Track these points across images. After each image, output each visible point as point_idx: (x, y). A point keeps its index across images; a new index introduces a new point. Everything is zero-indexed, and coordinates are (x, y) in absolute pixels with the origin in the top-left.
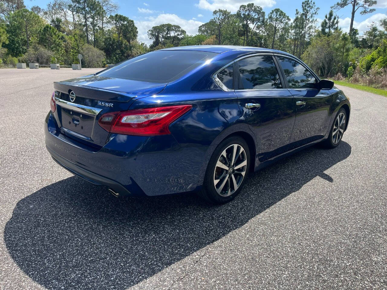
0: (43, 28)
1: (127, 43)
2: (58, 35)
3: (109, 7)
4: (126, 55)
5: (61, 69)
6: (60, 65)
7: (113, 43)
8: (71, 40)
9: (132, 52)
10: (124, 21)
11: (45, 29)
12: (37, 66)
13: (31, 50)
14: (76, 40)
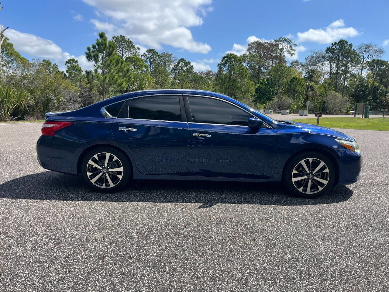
0: (290, 79)
1: (384, 89)
2: (302, 85)
3: (372, 52)
4: (378, 101)
5: (290, 114)
6: (290, 111)
7: (366, 89)
8: (321, 89)
9: (386, 98)
10: (382, 65)
11: (291, 80)
12: (271, 112)
13: (275, 99)
14: (325, 88)
